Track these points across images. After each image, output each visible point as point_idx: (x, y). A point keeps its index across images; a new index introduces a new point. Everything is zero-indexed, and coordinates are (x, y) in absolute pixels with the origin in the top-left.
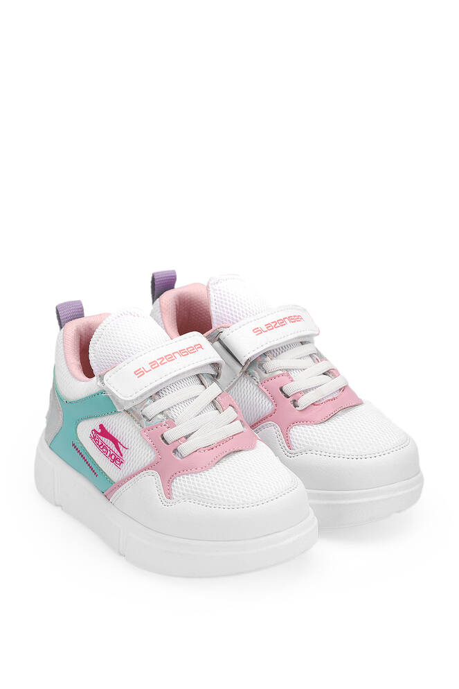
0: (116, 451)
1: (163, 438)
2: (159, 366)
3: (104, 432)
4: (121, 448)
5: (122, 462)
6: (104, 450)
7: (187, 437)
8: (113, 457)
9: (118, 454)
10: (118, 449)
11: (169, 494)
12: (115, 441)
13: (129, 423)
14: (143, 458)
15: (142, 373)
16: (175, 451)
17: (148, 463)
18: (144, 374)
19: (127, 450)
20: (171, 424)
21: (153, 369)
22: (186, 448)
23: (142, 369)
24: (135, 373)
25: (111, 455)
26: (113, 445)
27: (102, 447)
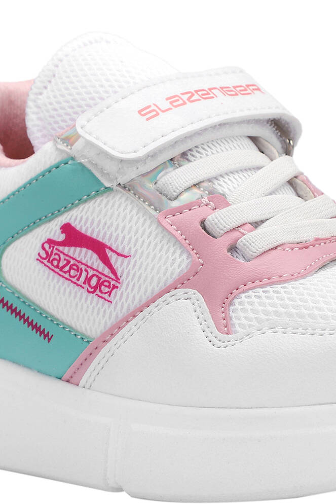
0: (101, 267)
1: (204, 228)
2: (184, 103)
3: (73, 236)
4: (113, 257)
5: (115, 287)
6: (73, 273)
7: (256, 224)
8: (94, 282)
9: (107, 271)
10: (106, 261)
11: (225, 326)
12: (99, 248)
13: (129, 207)
14: (163, 268)
15: (154, 113)
16: (233, 249)
17: (176, 276)
18: (157, 114)
19: (126, 260)
20: (219, 201)
21: (176, 107)
22: (254, 241)
23: (153, 107)
24: (140, 112)
25: (88, 280)
26: (95, 256)
27: (67, 269)
